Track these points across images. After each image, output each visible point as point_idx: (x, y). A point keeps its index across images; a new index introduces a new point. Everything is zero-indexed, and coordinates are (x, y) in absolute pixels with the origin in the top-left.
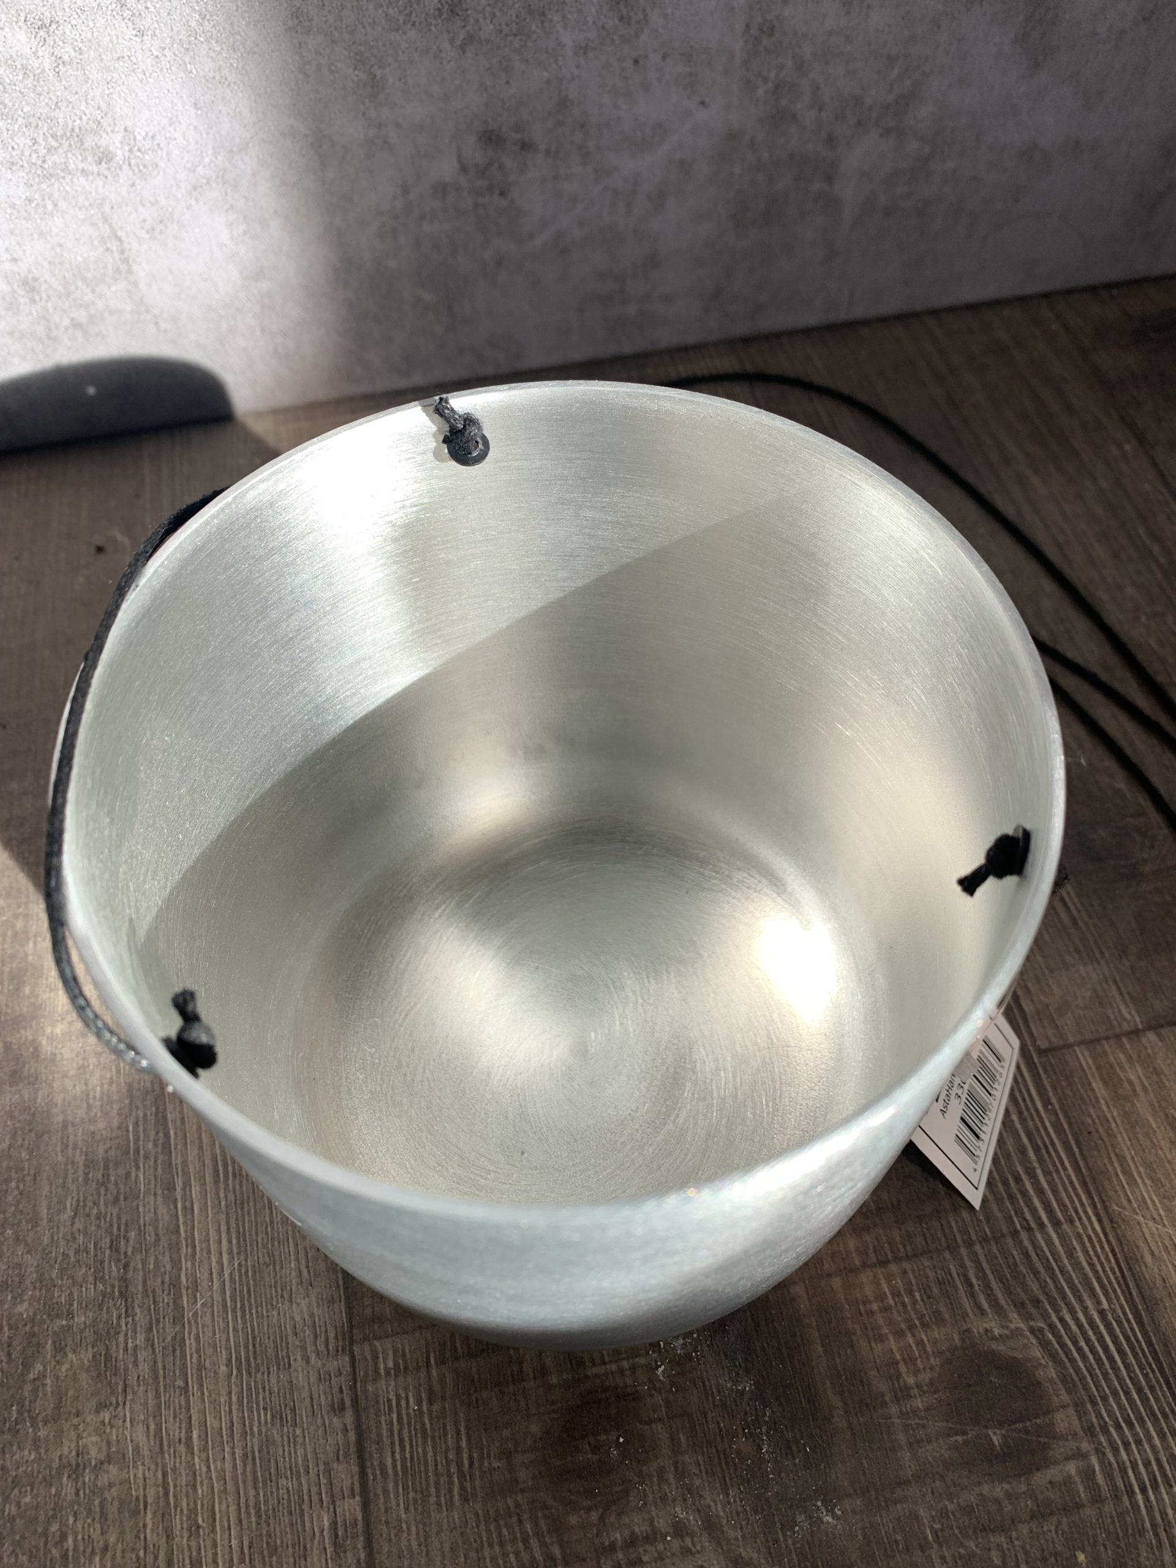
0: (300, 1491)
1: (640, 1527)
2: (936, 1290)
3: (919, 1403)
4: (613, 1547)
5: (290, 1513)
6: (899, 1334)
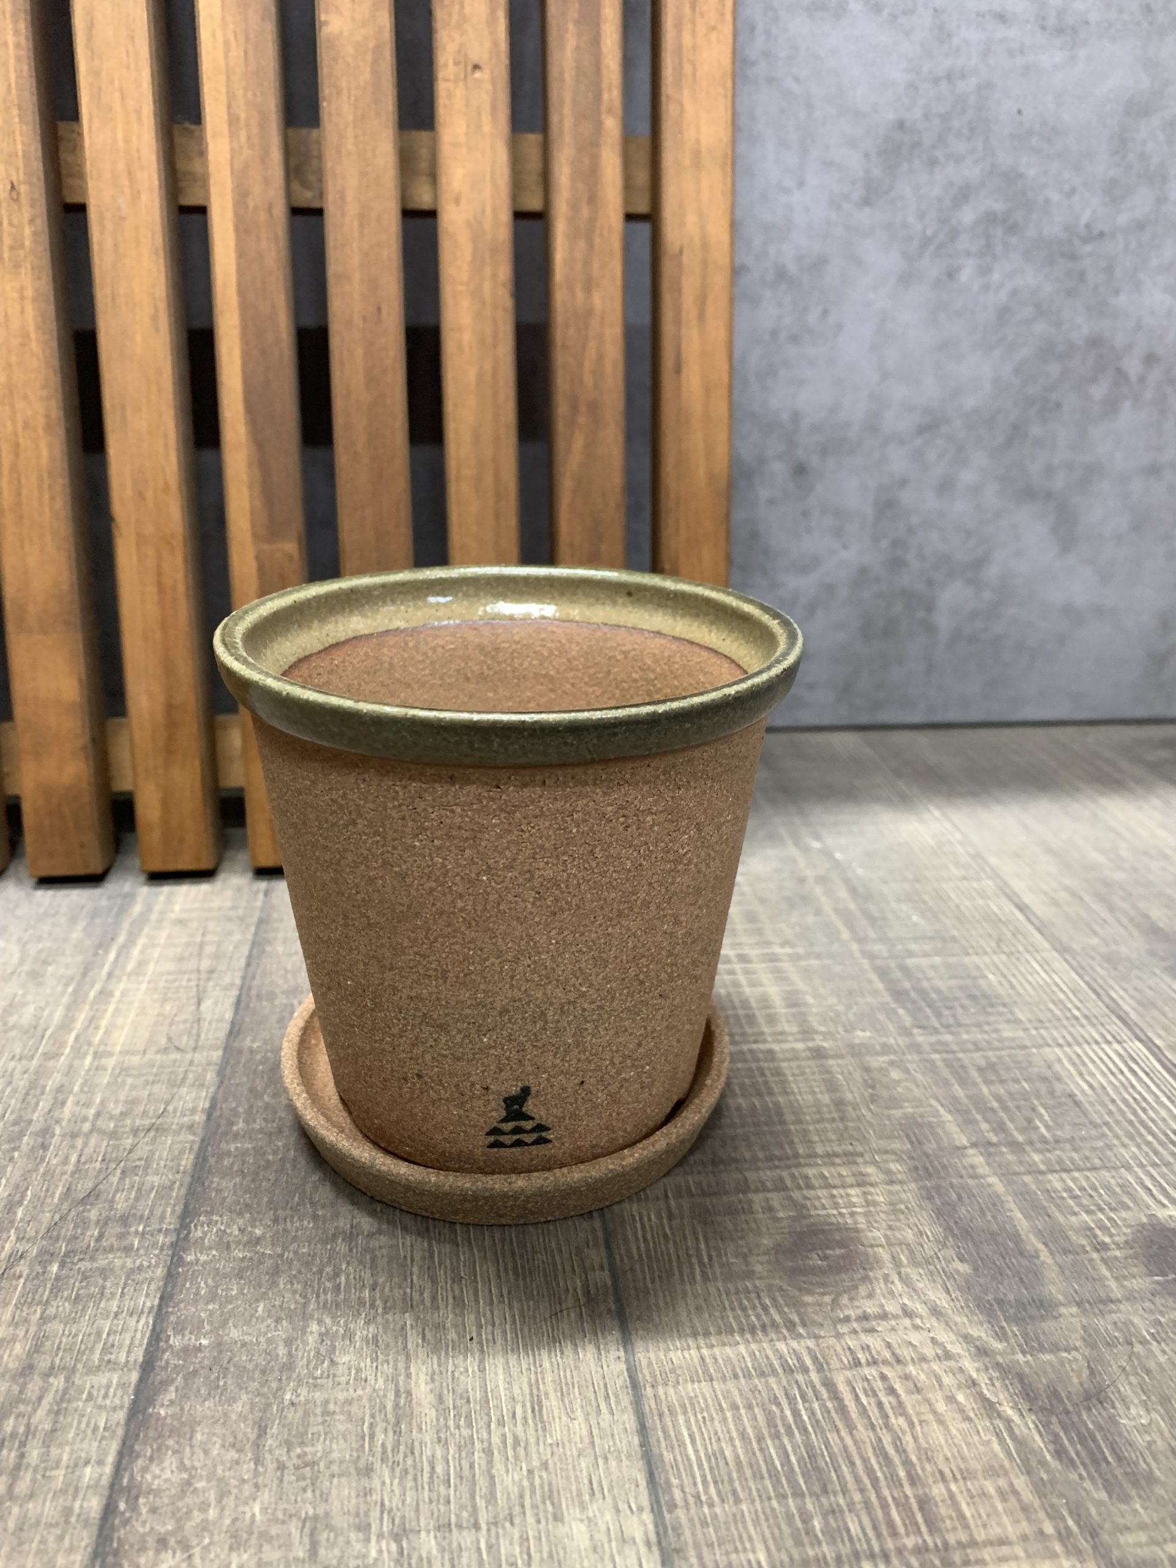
0: (554, 1264)
1: (871, 1308)
2: (1118, 1190)
3: (1118, 1253)
4: (847, 1319)
5: (545, 1276)
6: (1089, 1212)
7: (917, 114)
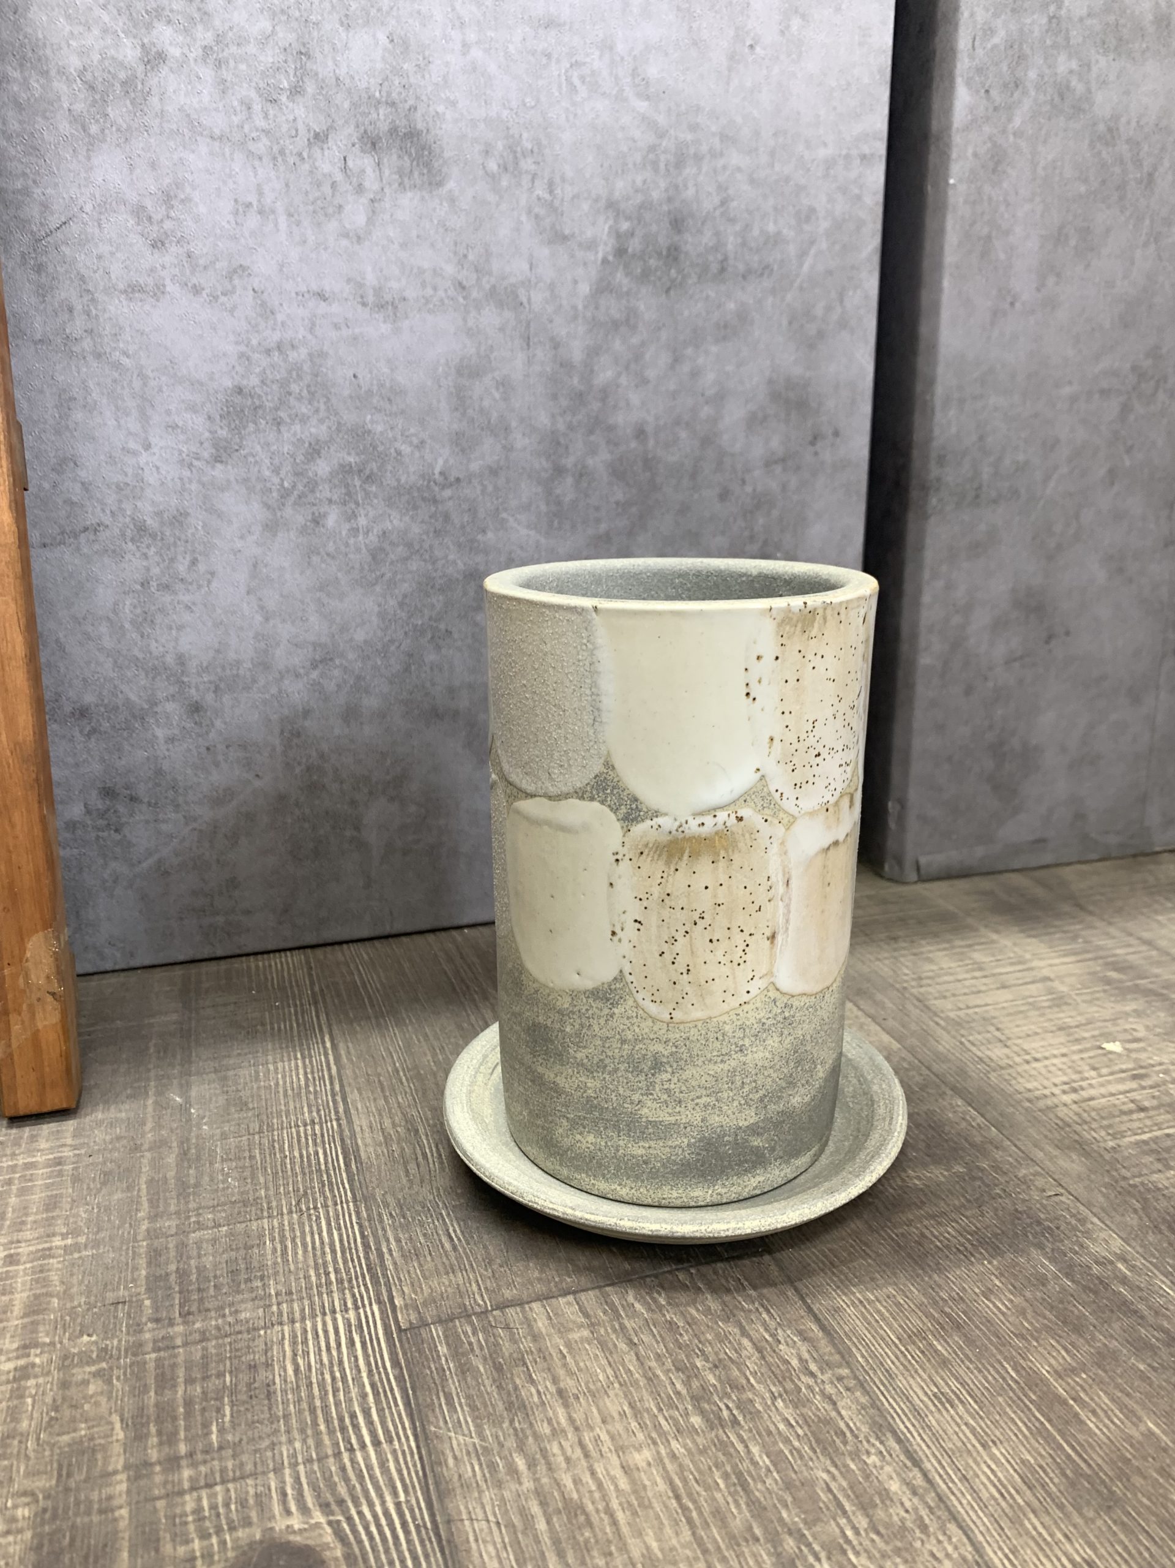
7: (254, 381)
